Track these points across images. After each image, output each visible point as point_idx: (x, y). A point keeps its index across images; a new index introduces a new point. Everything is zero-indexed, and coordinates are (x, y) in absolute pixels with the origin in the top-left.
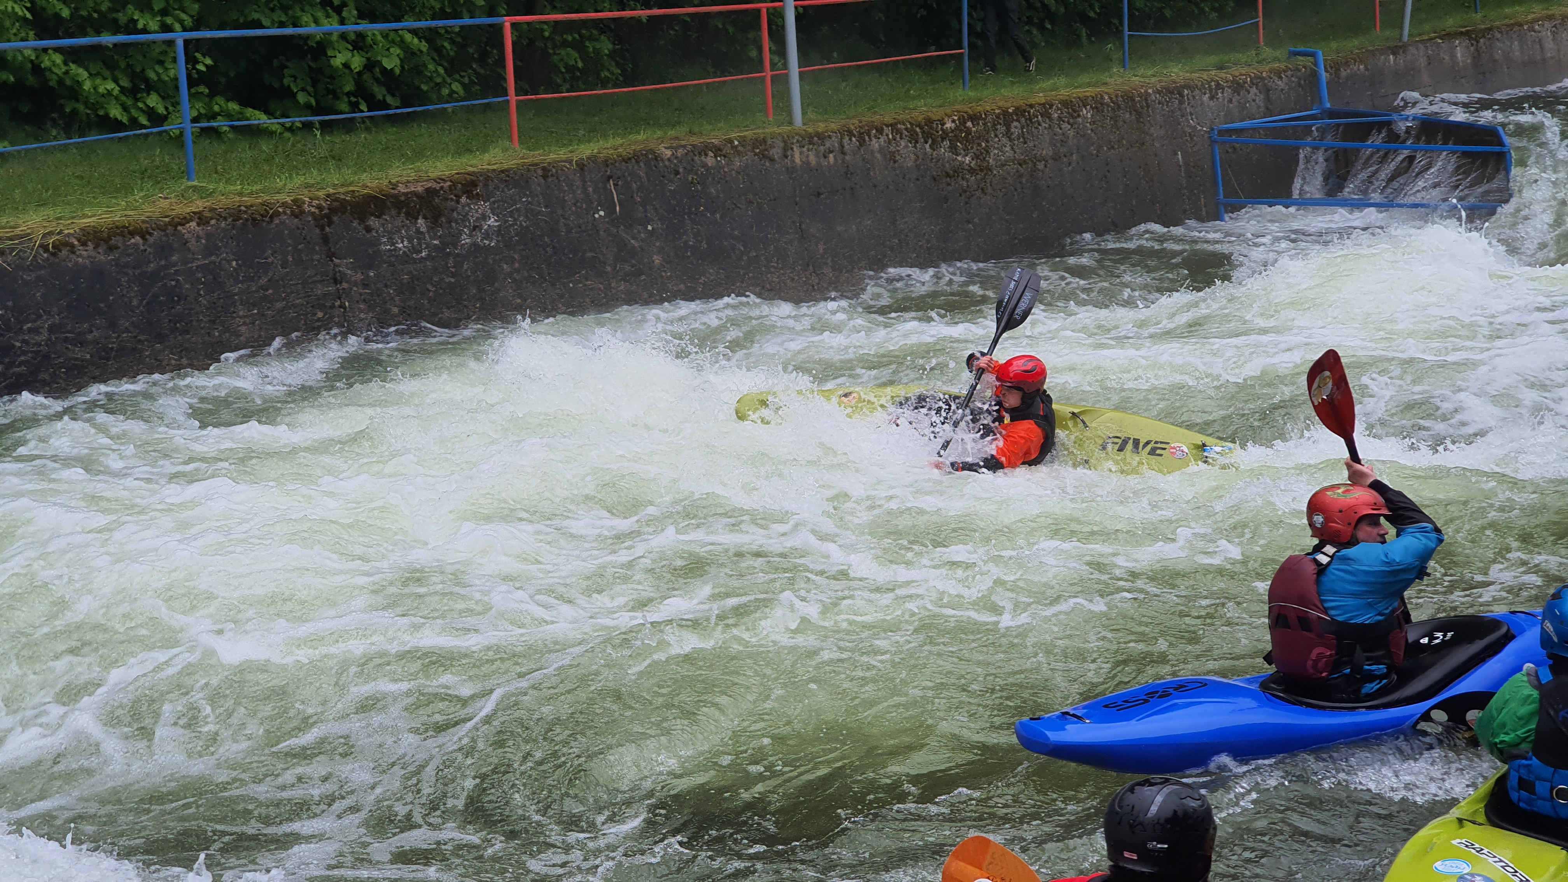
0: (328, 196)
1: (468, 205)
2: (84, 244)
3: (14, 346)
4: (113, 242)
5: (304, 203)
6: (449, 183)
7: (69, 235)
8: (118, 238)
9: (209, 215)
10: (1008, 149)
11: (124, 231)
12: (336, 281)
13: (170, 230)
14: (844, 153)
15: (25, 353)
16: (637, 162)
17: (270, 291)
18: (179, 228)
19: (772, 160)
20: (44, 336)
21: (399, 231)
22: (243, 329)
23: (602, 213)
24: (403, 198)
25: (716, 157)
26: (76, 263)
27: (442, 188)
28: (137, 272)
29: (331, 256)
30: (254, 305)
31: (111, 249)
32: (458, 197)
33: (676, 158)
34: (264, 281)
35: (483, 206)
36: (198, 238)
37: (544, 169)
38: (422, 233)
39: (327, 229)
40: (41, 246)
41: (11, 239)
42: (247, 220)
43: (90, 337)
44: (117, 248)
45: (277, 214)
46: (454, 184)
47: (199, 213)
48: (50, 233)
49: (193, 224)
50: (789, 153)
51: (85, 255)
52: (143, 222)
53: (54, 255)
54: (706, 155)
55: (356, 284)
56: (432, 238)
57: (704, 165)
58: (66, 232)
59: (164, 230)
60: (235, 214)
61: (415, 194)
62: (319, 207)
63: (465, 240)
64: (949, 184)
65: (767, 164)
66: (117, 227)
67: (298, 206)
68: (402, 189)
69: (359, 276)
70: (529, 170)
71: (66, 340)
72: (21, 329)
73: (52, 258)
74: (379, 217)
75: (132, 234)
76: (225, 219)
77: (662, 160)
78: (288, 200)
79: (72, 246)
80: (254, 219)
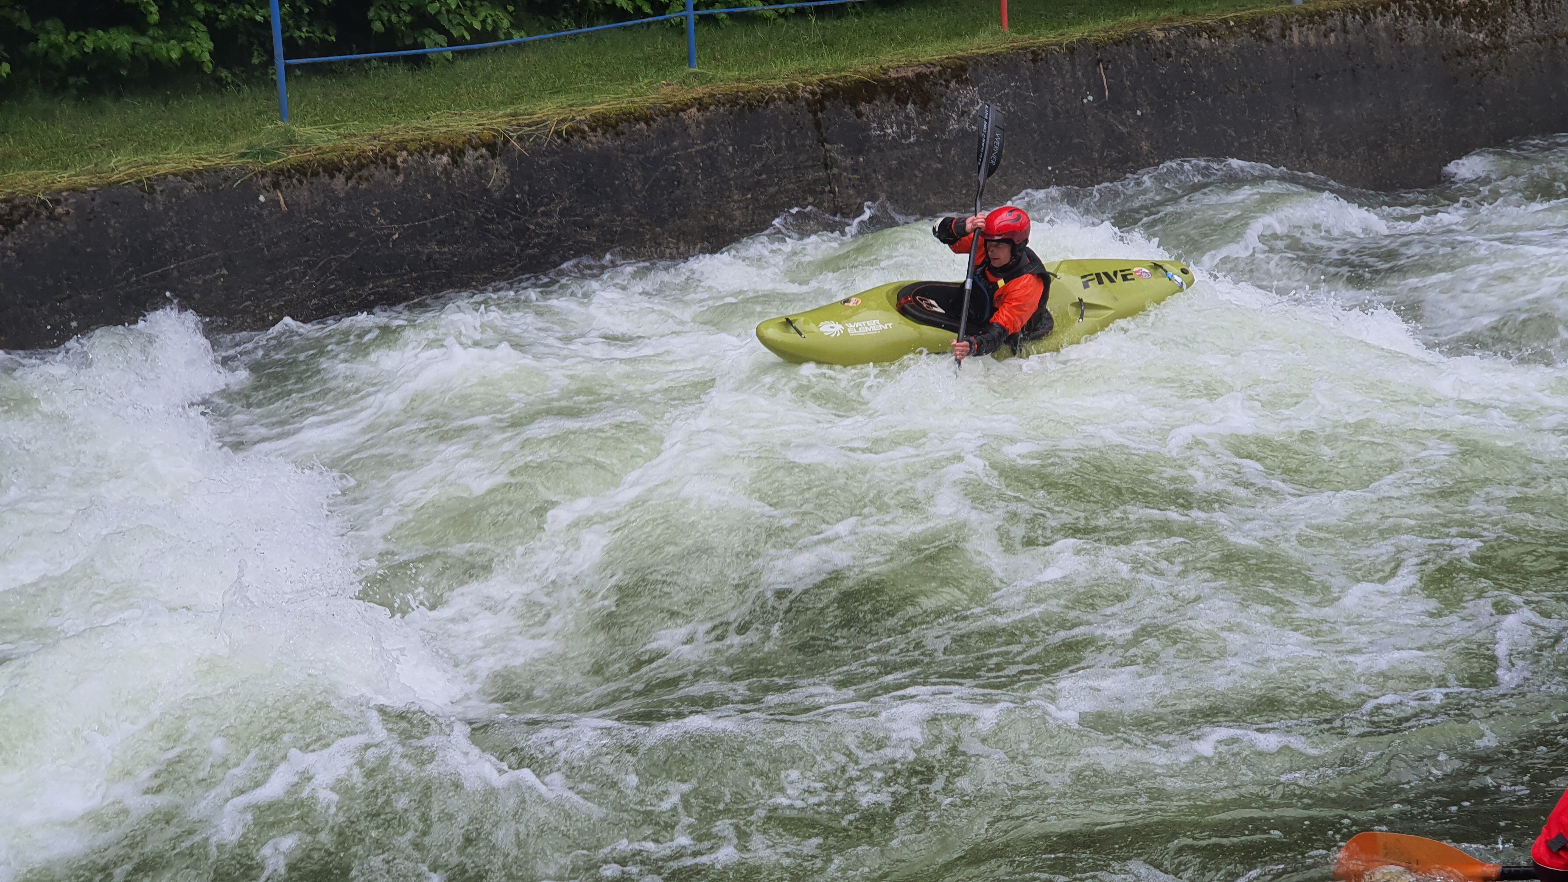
0: (822, 81)
1: (957, 90)
2: (594, 130)
3: (528, 229)
4: (620, 128)
5: (798, 88)
6: (939, 68)
7: (580, 121)
8: (626, 124)
9: (708, 101)
10: (1526, 24)
11: (630, 117)
12: (826, 166)
13: (672, 115)
14: (1346, 32)
15: (538, 236)
16: (1128, 45)
17: (764, 176)
18: (681, 114)
19: (1269, 41)
20: (556, 219)
21: (890, 117)
22: (737, 213)
23: (1091, 98)
24: (893, 83)
25: (1210, 38)
26: (586, 149)
27: (932, 73)
28: (641, 157)
29: (822, 141)
30: (749, 190)
31: (618, 134)
32: (948, 82)
33: (1169, 40)
34: (758, 166)
35: (972, 91)
36: (698, 124)
37: (1033, 52)
38: (912, 119)
39: (820, 115)
40: (556, 132)
41: (529, 125)
42: (744, 106)
43: (596, 220)
44: (623, 133)
45: (772, 99)
46: (944, 68)
47: (700, 99)
48: (564, 120)
49: (694, 110)
50: (1287, 33)
51: (595, 140)
52: (648, 108)
53: (567, 141)
54: (1200, 36)
55: (845, 169)
56: (920, 124)
57: (1197, 47)
58: (578, 118)
59: (667, 116)
60: (733, 100)
61: (903, 78)
62: (813, 93)
63: (953, 125)
64: (1460, 64)
65: (1264, 45)
66: (624, 114)
67: (793, 92)
68: (893, 74)
69: (849, 162)
70: (1018, 54)
71: (575, 223)
72: (536, 212)
73: (565, 144)
74: (869, 102)
75: (637, 120)
76: (724, 105)
77: (1154, 42)
78: (783, 85)
79: (583, 132)
80: (750, 105)
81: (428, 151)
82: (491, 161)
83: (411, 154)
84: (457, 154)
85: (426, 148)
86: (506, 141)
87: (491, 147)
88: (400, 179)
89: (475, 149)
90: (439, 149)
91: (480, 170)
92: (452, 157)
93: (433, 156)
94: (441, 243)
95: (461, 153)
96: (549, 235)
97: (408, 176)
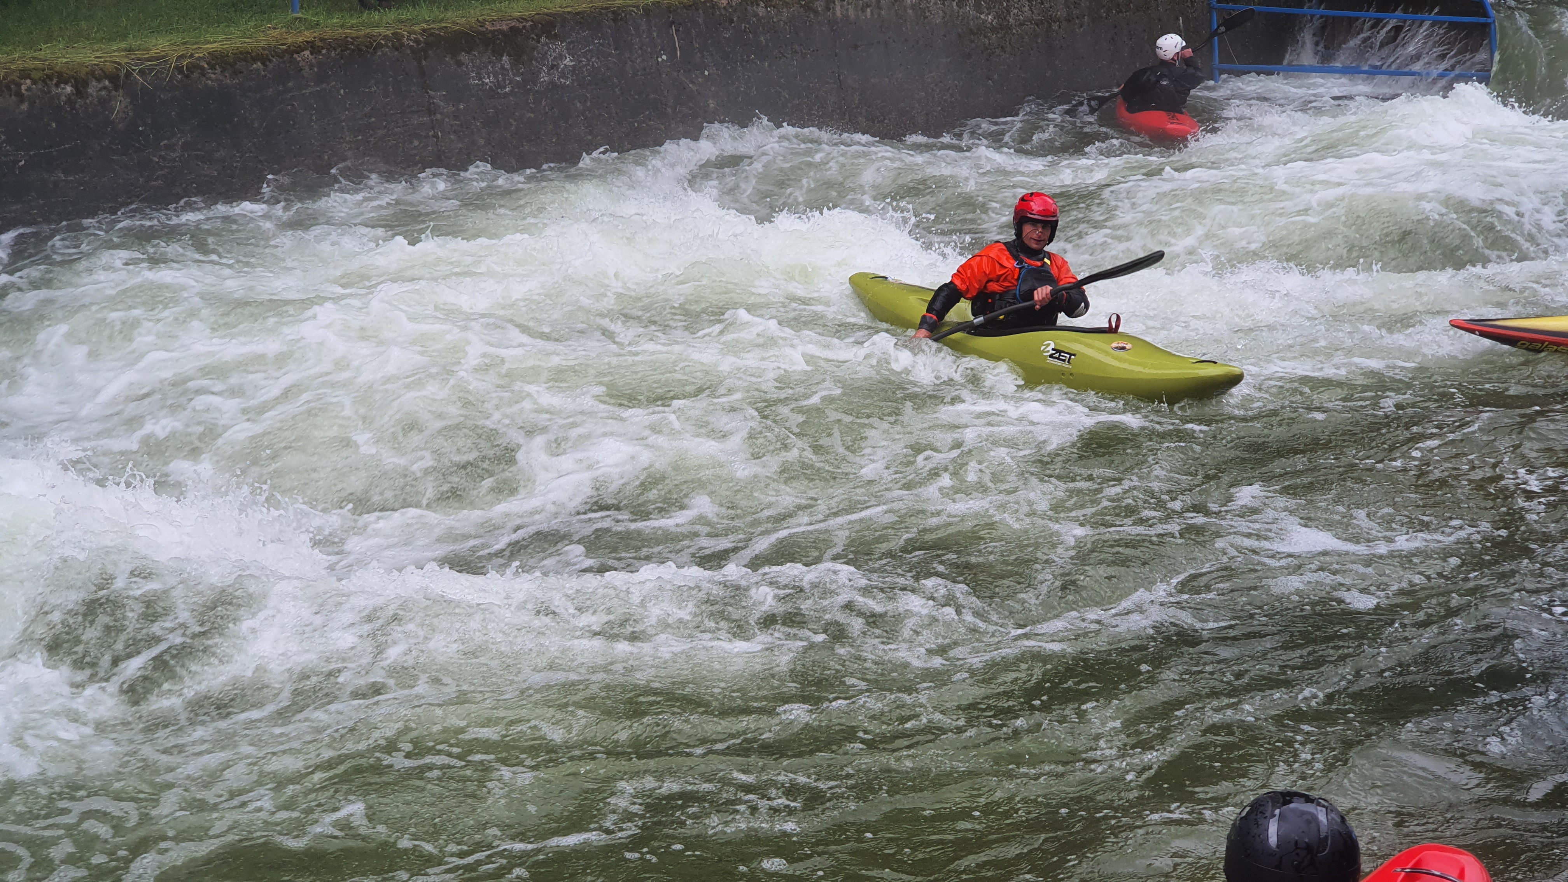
0: (424, 30)
1: (547, 44)
2: (212, 67)
3: (152, 161)
4: (237, 66)
5: (403, 36)
6: (530, 23)
7: (199, 58)
8: (242, 63)
9: (320, 44)
11: (247, 56)
12: (430, 112)
13: (287, 56)
14: (881, 9)
15: (161, 168)
16: (697, 10)
17: (373, 119)
18: (295, 56)
19: (816, 12)
20: (178, 153)
21: (487, 67)
23: (664, 57)
24: (490, 36)
25: (766, 7)
26: (206, 85)
27: (524, 27)
28: (259, 95)
29: (426, 88)
30: (359, 132)
31: (235, 73)
32: (539, 36)
33: (731, 7)
34: (367, 109)
35: (559, 47)
36: (311, 67)
37: (614, 12)
38: (506, 70)
39: (424, 63)
40: (176, 67)
41: (149, 60)
42: (353, 50)
44: (241, 72)
45: (380, 46)
46: (535, 24)
47: (312, 42)
48: (184, 56)
49: (307, 53)
50: (831, 6)
51: (214, 77)
52: (263, 49)
53: (187, 76)
54: (758, 5)
55: (448, 116)
56: (514, 75)
57: (756, 15)
58: (197, 55)
59: (281, 58)
60: (343, 44)
61: (500, 31)
62: (417, 41)
63: (544, 78)
64: (972, 42)
65: (812, 16)
66: (241, 53)
67: (398, 40)
68: (488, 26)
69: (451, 108)
70: (601, 14)
71: (197, 157)
72: (158, 145)
73: (186, 80)
74: (468, 53)
75: (254, 60)
76: (335, 49)
77: (719, 8)
78: (389, 33)
79: (203, 68)
80: (360, 50)
81: (52, 80)
82: (114, 93)
83: (34, 82)
84: (80, 85)
85: (50, 77)
86: (128, 74)
87: (114, 78)
88: (25, 107)
89: (98, 80)
90: (62, 79)
91: (104, 102)
92: (75, 87)
93: (57, 85)
94: (67, 171)
95: (86, 84)
96: (172, 168)
97: (32, 104)
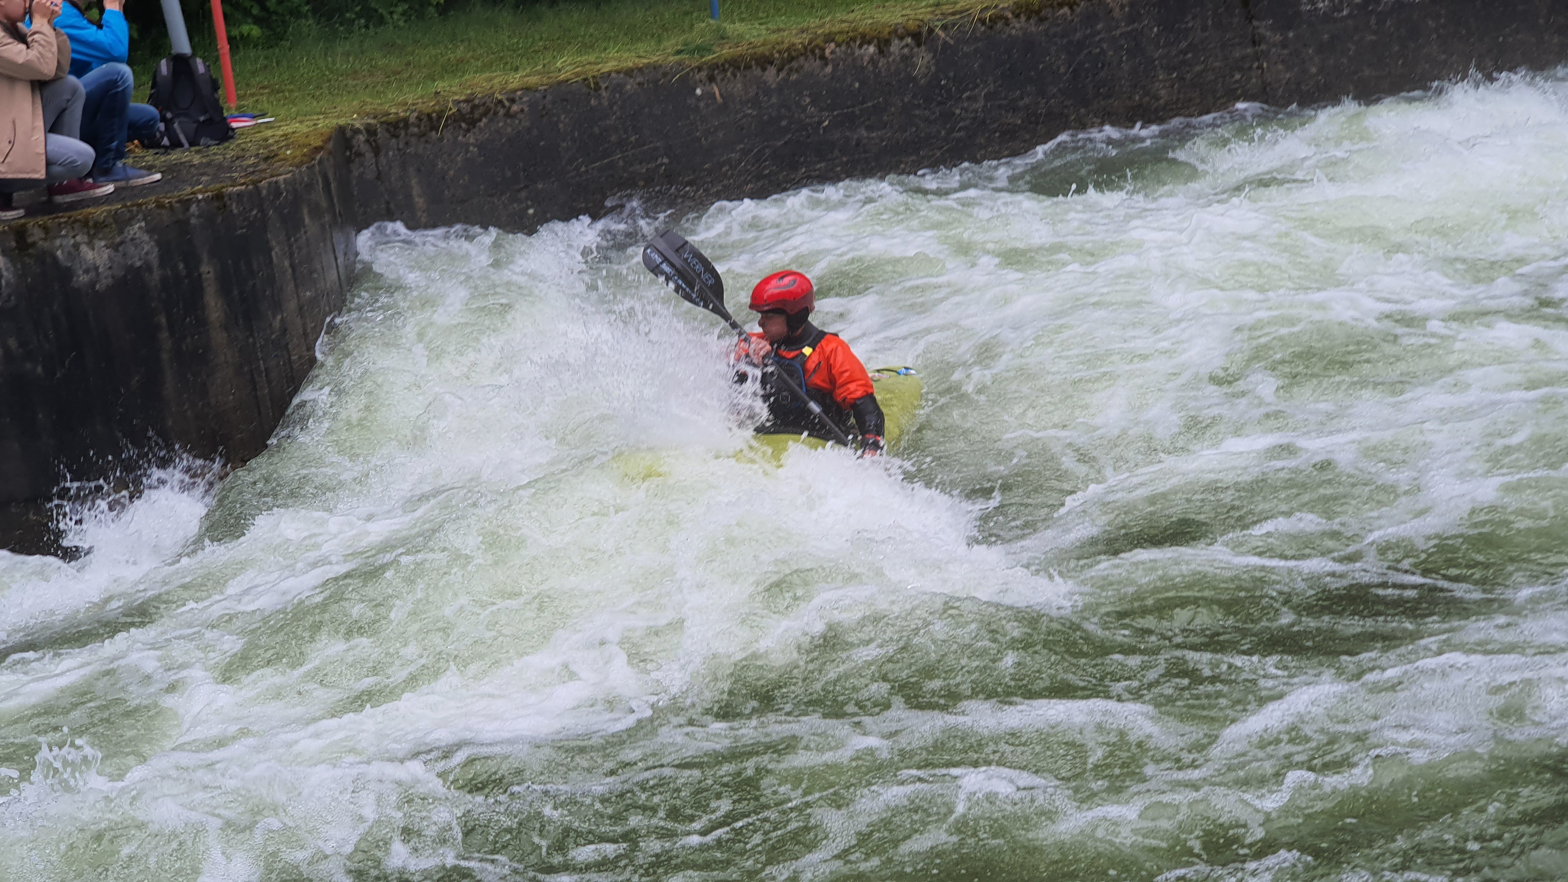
2: (1017, 16)
3: (954, 114)
4: (1043, 13)
7: (1003, 9)
8: (1049, 10)
12: (1254, 43)
15: (963, 119)
17: (1190, 55)
20: (979, 105)
22: (1163, 92)
26: (1010, 36)
28: (1065, 41)
29: (1250, 18)
30: (1174, 69)
31: (1042, 20)
34: (1183, 45)
40: (979, 19)
41: (953, 14)
43: (1021, 103)
44: (1046, 19)
48: (987, 8)
51: (1018, 26)
53: (991, 28)
55: (1275, 45)
58: (1001, 6)
69: (1278, 38)
71: (1000, 106)
72: (960, 98)
73: (988, 32)
75: (1061, 5)
79: (1007, 19)
81: (855, 42)
82: (916, 50)
83: (838, 45)
84: (883, 44)
85: (853, 39)
86: (931, 31)
87: (916, 36)
88: (829, 69)
89: (901, 38)
90: (865, 40)
91: (906, 59)
92: (878, 46)
93: (860, 46)
94: (869, 128)
95: (888, 42)
96: (975, 118)
97: (836, 67)
